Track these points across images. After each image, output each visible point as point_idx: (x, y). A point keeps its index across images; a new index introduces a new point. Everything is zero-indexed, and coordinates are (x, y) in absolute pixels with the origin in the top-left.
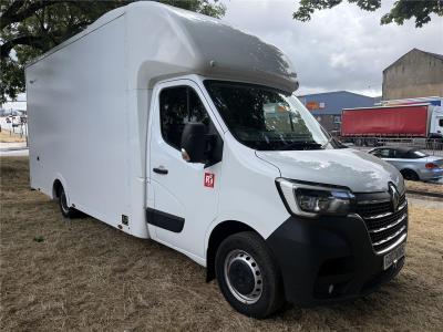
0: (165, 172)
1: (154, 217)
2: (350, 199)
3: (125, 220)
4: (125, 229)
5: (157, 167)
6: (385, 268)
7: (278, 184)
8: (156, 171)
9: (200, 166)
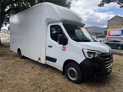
0: (52, 47)
1: (48, 58)
3: (39, 59)
4: (39, 61)
6: (108, 72)
7: (83, 50)
8: (49, 46)
9: (61, 46)
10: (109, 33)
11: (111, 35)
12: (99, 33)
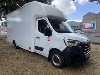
0: (39, 38)
2: (79, 43)
3: (30, 48)
4: (30, 50)
5: (37, 37)
6: (86, 58)
7: (64, 40)
8: (37, 38)
9: (47, 37)
10: (84, 26)
11: (86, 28)
12: (76, 27)
